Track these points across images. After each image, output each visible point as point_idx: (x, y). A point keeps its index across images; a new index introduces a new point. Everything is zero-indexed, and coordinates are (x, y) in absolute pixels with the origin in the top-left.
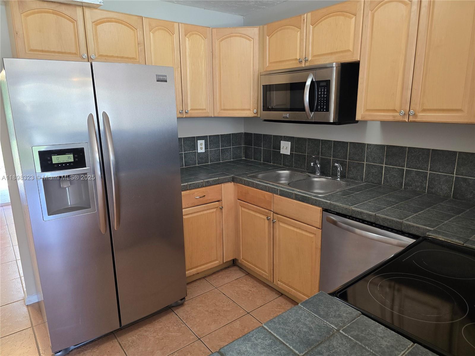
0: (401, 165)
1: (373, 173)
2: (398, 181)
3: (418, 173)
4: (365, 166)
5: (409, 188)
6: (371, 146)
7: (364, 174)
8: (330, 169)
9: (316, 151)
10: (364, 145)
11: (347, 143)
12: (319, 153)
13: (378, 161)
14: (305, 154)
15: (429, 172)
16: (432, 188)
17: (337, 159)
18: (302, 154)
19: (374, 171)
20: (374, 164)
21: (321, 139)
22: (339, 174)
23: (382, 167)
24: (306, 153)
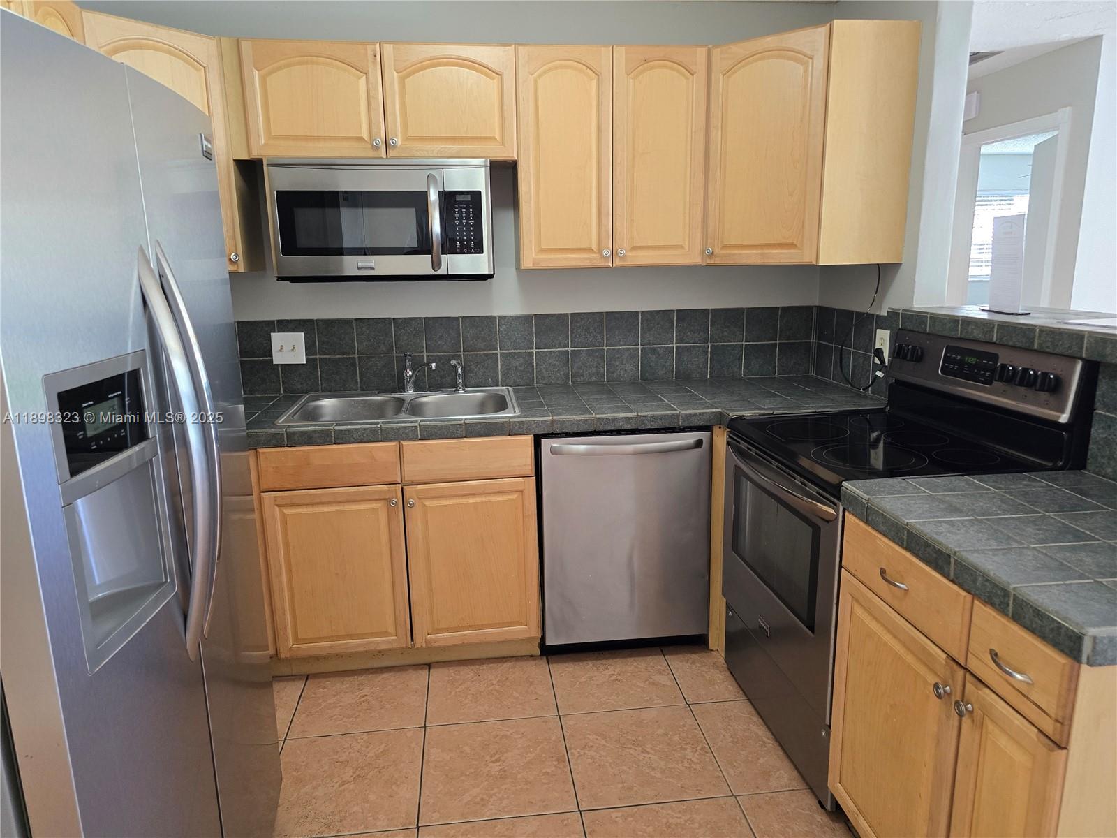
0: (562, 345)
1: (516, 367)
2: (562, 373)
3: (590, 353)
4: (499, 358)
5: (579, 380)
6: (506, 320)
7: (500, 373)
8: (425, 376)
9: (384, 343)
10: (492, 318)
11: (457, 319)
12: (393, 347)
13: (522, 344)
14: (351, 356)
15: (605, 348)
16: (613, 373)
17: (439, 354)
18: (345, 356)
19: (517, 364)
20: (515, 351)
21: (393, 317)
22: (460, 381)
23: (531, 355)
24: (354, 353)
